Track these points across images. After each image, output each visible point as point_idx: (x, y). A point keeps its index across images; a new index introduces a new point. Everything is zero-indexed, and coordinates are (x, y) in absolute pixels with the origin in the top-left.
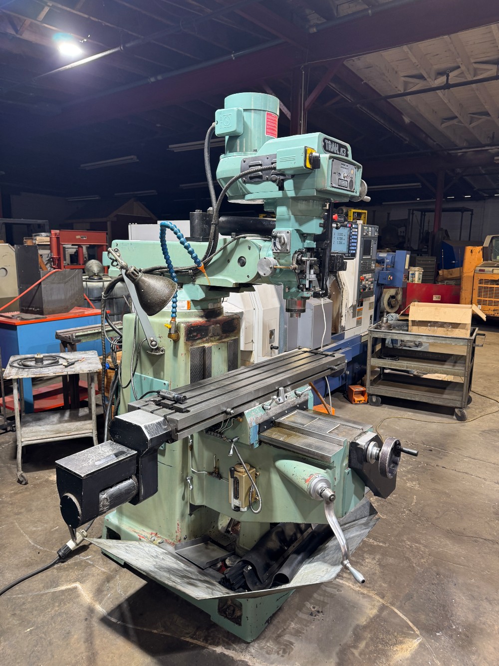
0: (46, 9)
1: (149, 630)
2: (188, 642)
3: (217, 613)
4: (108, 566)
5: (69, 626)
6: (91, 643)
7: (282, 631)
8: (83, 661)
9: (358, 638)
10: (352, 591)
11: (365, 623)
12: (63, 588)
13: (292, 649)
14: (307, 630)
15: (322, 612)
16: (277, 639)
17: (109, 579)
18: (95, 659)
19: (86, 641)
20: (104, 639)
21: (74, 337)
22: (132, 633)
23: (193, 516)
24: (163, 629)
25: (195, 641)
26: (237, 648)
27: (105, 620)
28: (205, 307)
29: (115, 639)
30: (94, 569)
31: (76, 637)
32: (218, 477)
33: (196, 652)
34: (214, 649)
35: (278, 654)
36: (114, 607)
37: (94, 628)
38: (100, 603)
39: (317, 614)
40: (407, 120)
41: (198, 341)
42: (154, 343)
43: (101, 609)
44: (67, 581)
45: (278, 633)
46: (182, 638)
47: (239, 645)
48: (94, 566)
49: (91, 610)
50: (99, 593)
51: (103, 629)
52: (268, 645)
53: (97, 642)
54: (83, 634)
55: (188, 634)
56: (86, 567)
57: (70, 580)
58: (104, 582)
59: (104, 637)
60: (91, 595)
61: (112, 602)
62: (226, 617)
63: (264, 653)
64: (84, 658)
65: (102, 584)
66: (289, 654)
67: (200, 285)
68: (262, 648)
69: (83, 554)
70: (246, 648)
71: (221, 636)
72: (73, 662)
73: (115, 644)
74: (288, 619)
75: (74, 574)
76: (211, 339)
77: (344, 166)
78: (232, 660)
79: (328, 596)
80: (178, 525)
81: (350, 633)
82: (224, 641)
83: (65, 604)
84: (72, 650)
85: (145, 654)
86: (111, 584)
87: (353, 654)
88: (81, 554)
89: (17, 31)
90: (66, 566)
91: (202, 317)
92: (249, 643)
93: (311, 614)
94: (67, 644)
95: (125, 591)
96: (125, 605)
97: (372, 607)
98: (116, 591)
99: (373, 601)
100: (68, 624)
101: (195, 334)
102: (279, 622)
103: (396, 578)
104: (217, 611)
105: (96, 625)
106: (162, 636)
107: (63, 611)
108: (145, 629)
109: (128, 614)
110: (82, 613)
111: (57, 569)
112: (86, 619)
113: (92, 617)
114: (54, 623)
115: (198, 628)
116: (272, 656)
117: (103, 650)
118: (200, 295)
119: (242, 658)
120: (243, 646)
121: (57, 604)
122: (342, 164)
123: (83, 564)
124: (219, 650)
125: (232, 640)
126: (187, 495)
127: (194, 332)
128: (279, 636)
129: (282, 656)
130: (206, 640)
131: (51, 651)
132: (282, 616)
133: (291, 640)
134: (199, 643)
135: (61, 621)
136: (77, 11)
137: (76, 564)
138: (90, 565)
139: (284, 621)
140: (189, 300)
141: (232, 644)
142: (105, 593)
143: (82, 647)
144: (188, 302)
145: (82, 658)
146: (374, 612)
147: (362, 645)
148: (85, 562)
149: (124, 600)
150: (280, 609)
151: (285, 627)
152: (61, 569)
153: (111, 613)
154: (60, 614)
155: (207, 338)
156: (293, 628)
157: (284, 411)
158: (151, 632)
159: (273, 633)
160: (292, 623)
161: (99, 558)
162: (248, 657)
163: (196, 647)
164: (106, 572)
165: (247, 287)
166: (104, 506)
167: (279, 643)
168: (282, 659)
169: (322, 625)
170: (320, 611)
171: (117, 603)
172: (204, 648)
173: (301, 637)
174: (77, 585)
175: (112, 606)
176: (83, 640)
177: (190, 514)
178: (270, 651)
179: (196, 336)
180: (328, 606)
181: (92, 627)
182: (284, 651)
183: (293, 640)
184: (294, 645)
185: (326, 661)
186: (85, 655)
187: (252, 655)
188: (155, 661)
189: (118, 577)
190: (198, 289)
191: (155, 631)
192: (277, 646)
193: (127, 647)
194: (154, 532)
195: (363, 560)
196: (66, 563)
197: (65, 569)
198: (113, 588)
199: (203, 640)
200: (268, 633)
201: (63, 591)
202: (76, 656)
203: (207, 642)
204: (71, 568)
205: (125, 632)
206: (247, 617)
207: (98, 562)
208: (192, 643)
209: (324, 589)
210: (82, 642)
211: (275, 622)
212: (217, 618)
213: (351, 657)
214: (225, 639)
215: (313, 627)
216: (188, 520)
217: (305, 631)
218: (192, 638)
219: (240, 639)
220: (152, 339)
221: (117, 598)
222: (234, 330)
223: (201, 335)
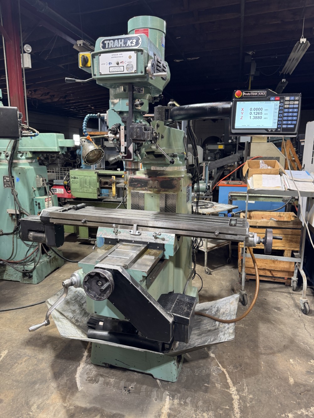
7: (106, 376)
13: (93, 384)
14: (110, 387)
15: (129, 393)
26: (88, 360)
28: (149, 168)
35: (88, 378)
39: (127, 390)
41: (138, 188)
45: (104, 374)
47: (90, 360)
52: (94, 372)
63: (87, 372)
66: (89, 383)
68: (90, 370)
70: (89, 364)
74: (117, 377)
76: (150, 189)
77: (117, 56)
78: (79, 360)
79: (147, 393)
91: (145, 174)
92: (92, 363)
93: (125, 387)
101: (136, 183)
116: (86, 375)
119: (82, 364)
120: (90, 362)
124: (85, 354)
127: (136, 182)
128: (102, 375)
129: (86, 380)
132: (119, 373)
134: (88, 346)
139: (114, 375)
141: (90, 357)
144: (141, 164)
150: (124, 370)
151: (109, 377)
155: (146, 188)
156: (110, 381)
159: (103, 372)
160: (114, 379)
162: (83, 366)
163: (86, 346)
166: (30, 237)
167: (96, 376)
168: (85, 380)
169: (117, 395)
170: (131, 391)
172: (86, 348)
173: (103, 386)
178: (89, 374)
179: (137, 185)
180: (137, 395)
182: (90, 380)
183: (100, 382)
184: (97, 384)
185: (87, 402)
192: (94, 376)
200: (102, 370)
203: (90, 348)
209: (153, 390)
211: (112, 371)
213: (93, 415)
215: (114, 391)
222: (174, 188)
223: (141, 185)
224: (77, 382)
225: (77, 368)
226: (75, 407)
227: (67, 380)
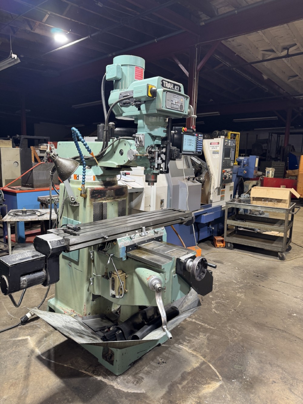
0: (47, 16)
1: (62, 364)
2: (83, 372)
3: (102, 358)
4: (48, 328)
5: (18, 359)
6: (28, 369)
7: (139, 371)
8: (21, 378)
9: (183, 378)
10: (187, 352)
11: (190, 371)
12: (20, 338)
13: (142, 381)
14: (154, 372)
15: (165, 363)
16: (135, 376)
17: (46, 336)
18: (28, 377)
19: (26, 367)
20: (36, 367)
21: (47, 201)
22: (52, 365)
23: (94, 301)
24: (70, 365)
25: (87, 373)
26: (110, 378)
27: (39, 358)
28: (104, 179)
29: (42, 368)
30: (40, 330)
31: (21, 365)
32: (106, 278)
33: (86, 378)
34: (97, 378)
35: (133, 383)
36: (46, 351)
37: (32, 361)
38: (38, 348)
39: (162, 363)
40: (265, 77)
41: (99, 199)
42: (73, 199)
43: (38, 351)
44: (23, 335)
45: (136, 372)
46: (80, 370)
47: (112, 377)
48: (40, 328)
49: (33, 351)
50: (39, 342)
51: (37, 362)
52: (129, 378)
53: (32, 368)
54: (25, 364)
55: (84, 368)
56: (35, 328)
57: (25, 335)
58: (44, 337)
59: (36, 366)
60: (35, 344)
61: (45, 348)
62: (106, 360)
63: (125, 382)
64: (23, 376)
65: (42, 338)
66: (140, 384)
67: (100, 166)
68: (124, 380)
69: (35, 321)
70: (115, 379)
71: (102, 371)
72: (16, 378)
73: (41, 371)
74: (144, 365)
75: (28, 332)
76: (108, 198)
77: (176, 97)
78: (105, 384)
79: (171, 354)
80: (85, 306)
81: (179, 375)
82: (103, 374)
83: (19, 347)
84: (17, 371)
85: (57, 377)
86: (47, 339)
87: (178, 387)
88: (34, 321)
89: (32, 29)
90: (24, 327)
91: (102, 185)
92: (117, 376)
93: (159, 363)
94: (15, 368)
95: (54, 343)
96: (52, 350)
97: (197, 362)
98: (49, 342)
99: (199, 359)
100: (18, 358)
101: (97, 195)
102: (138, 366)
103: (216, 347)
104: (101, 356)
105: (33, 359)
106: (69, 369)
107: (17, 350)
108: (60, 364)
109: (53, 355)
110: (27, 352)
111: (19, 328)
112: (29, 356)
113: (32, 355)
114: (11, 356)
115: (91, 366)
116: (129, 384)
117: (34, 373)
118: (101, 172)
119: (112, 384)
120: (114, 377)
121: (14, 347)
122: (174, 95)
123: (34, 326)
124: (99, 378)
125: (108, 373)
126: (91, 289)
128: (137, 374)
129: (135, 385)
130: (93, 372)
131: (6, 371)
132: (141, 363)
133: (143, 377)
134: (89, 374)
135: (15, 356)
136: (63, 16)
137: (30, 326)
138: (38, 327)
139: (142, 366)
140: (95, 175)
141: (107, 375)
142: (43, 343)
143: (23, 370)
144: (94, 176)
145: (22, 376)
146: (197, 365)
147: (185, 383)
148: (36, 325)
149: (52, 347)
150: (140, 359)
151: (141, 369)
152: (21, 329)
153: (43, 354)
154: (15, 352)
155: (105, 198)
156: (146, 370)
157: (145, 241)
158: (63, 366)
159: (133, 372)
160: (146, 367)
161: (44, 324)
162: (115, 384)
163: (87, 376)
164: (46, 332)
165: (127, 168)
166: (23, 284)
167: (135, 377)
168: (135, 386)
169: (164, 370)
170: (165, 362)
171: (48, 349)
172: (91, 376)
173: (149, 376)
174: (29, 337)
175: (45, 350)
176: (24, 367)
177: (93, 300)
178: (129, 381)
179: (98, 196)
180: (170, 359)
181: (31, 360)
182: (137, 382)
183: (144, 377)
184: (144, 379)
185: (161, 389)
186: (23, 375)
187: (118, 383)
188: (61, 381)
189: (52, 335)
190: (99, 169)
191: (66, 365)
192: (134, 379)
193: (48, 372)
194: (73, 310)
195: (199, 335)
196: (25, 325)
197: (24, 329)
198: (48, 340)
199: (92, 372)
200: (130, 372)
201: (19, 340)
202: (18, 375)
203: (93, 374)
204: (27, 328)
205: (48, 365)
206: (117, 360)
207: (43, 326)
208: (85, 374)
209: (170, 350)
210: (23, 368)
211: (136, 366)
212: (102, 361)
213: (176, 389)
214: (104, 373)
215: (158, 370)
216: (91, 304)
217: (152, 372)
218: (85, 370)
219: (113, 373)
220: (72, 197)
221: (48, 346)
222: (124, 194)
223: (101, 196)
224: (133, 392)
225: (115, 389)
226: (162, 399)
227: (126, 399)
